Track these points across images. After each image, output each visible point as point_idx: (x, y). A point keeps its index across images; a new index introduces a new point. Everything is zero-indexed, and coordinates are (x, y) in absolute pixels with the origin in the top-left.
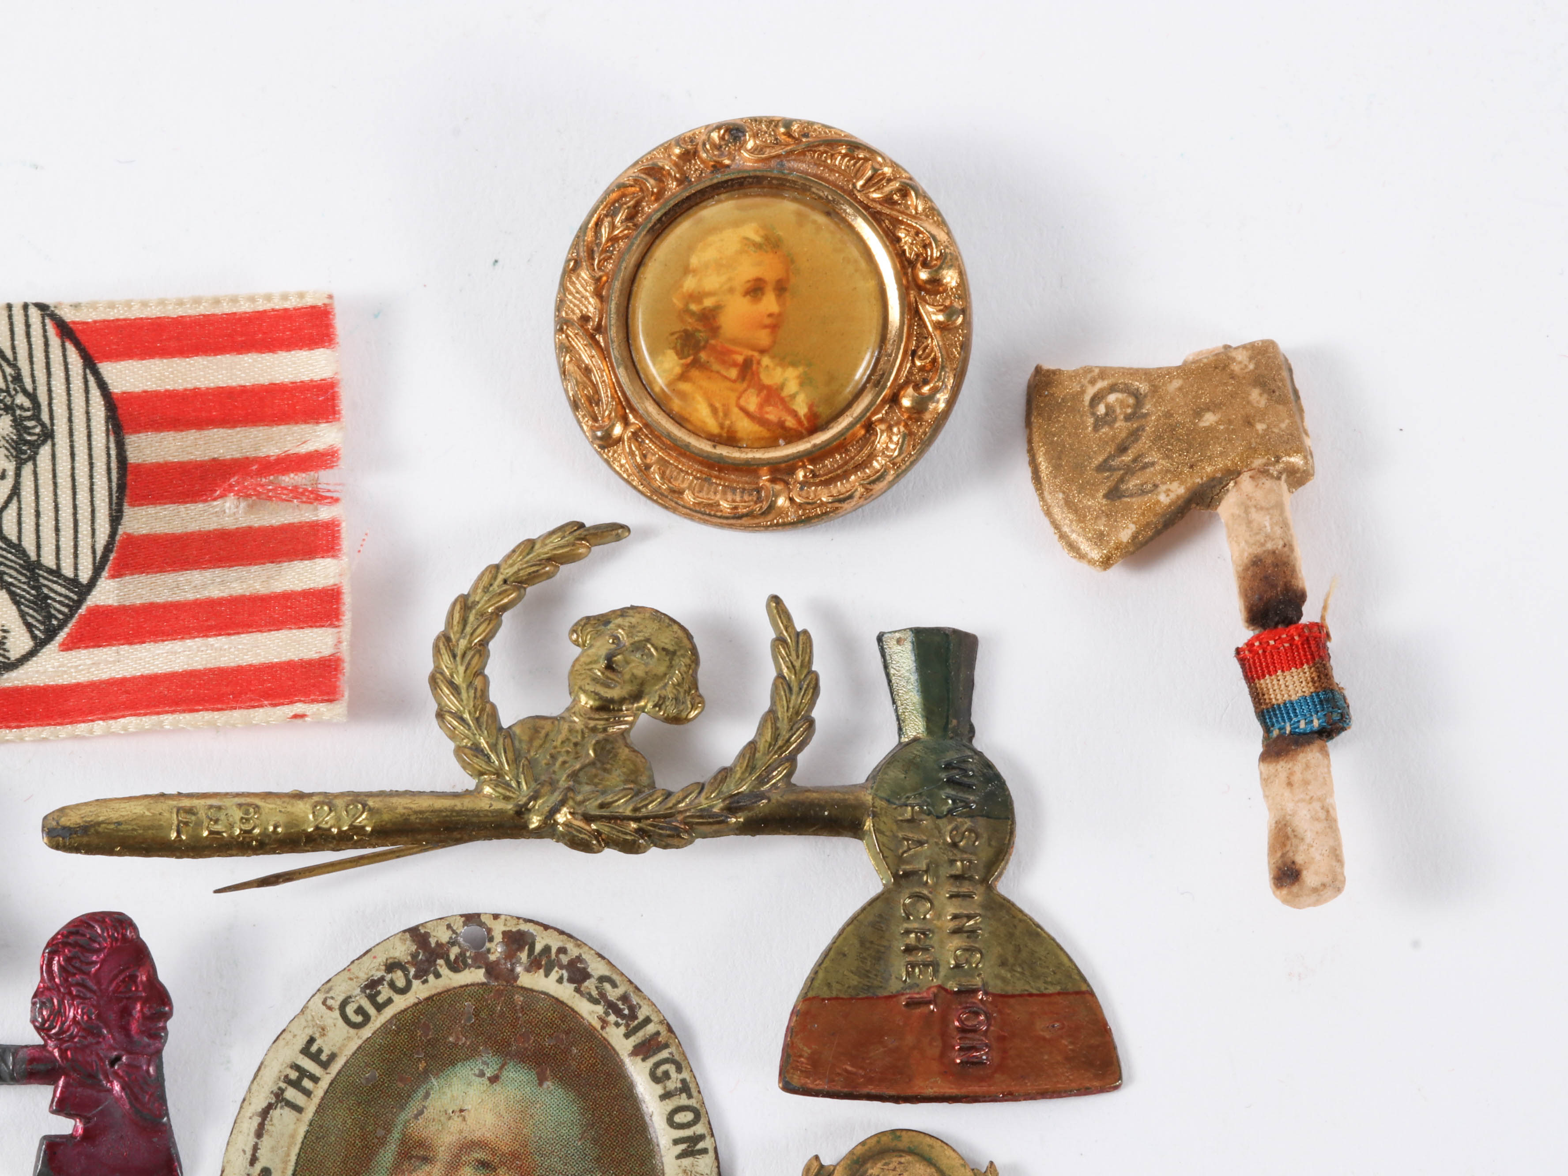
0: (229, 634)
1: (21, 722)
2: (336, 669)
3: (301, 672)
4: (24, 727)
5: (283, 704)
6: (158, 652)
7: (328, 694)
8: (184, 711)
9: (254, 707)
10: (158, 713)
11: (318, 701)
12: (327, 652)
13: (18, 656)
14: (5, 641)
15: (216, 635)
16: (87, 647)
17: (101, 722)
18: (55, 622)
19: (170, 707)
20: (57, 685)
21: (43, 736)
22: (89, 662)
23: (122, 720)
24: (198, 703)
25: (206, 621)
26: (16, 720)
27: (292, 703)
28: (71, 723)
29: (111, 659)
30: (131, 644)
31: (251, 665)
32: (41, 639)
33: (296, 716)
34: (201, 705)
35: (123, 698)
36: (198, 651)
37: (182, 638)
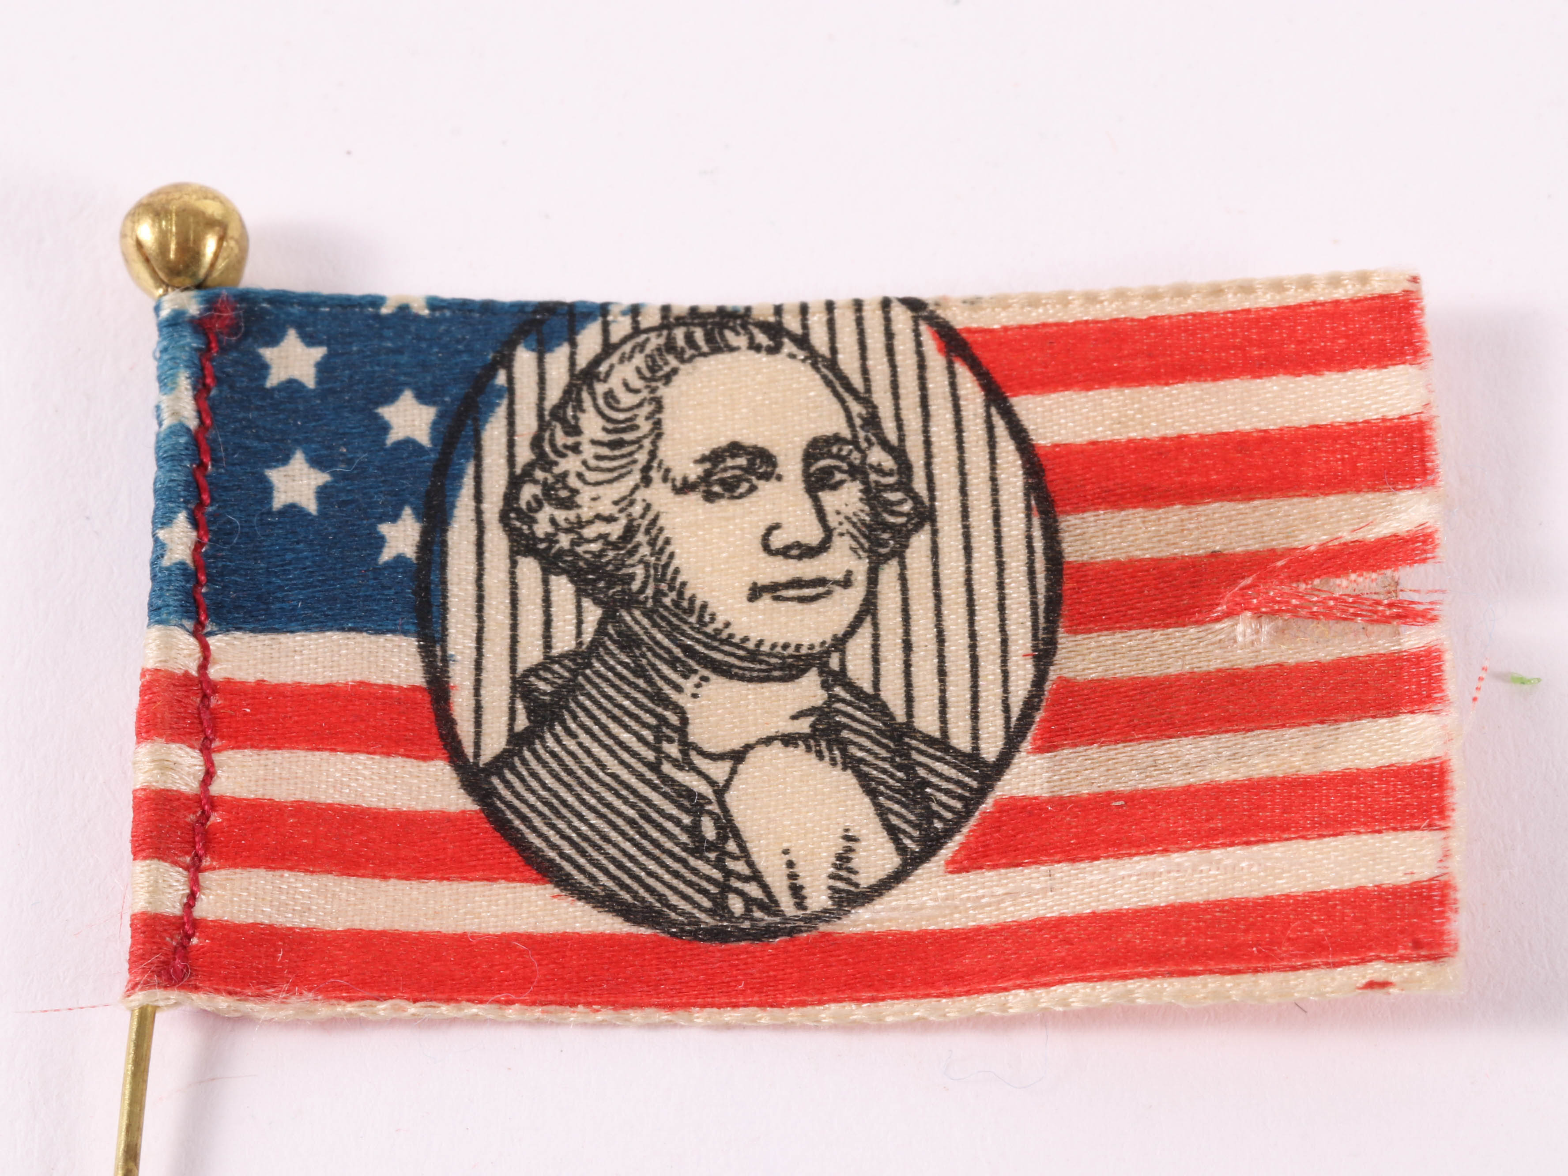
0: (1248, 843)
1: (878, 991)
2: (1442, 903)
3: (1379, 908)
4: (883, 999)
5: (1348, 963)
6: (1122, 873)
7: (1430, 945)
8: (1171, 974)
9: (1294, 969)
10: (1125, 977)
11: (1411, 960)
12: (1424, 872)
13: (873, 881)
14: (851, 855)
15: (1224, 845)
16: (995, 867)
17: (1021, 992)
18: (938, 825)
19: (1146, 966)
20: (941, 931)
21: (916, 1014)
22: (1000, 891)
23: (1060, 989)
24: (1195, 960)
25: (1207, 821)
26: (870, 987)
27: (1364, 961)
28: (968, 993)
29: (1038, 886)
30: (1073, 860)
31: (1288, 896)
32: (913, 852)
33: (1371, 985)
34: (1201, 964)
35: (1061, 952)
36: (1194, 870)
37: (1166, 851)
